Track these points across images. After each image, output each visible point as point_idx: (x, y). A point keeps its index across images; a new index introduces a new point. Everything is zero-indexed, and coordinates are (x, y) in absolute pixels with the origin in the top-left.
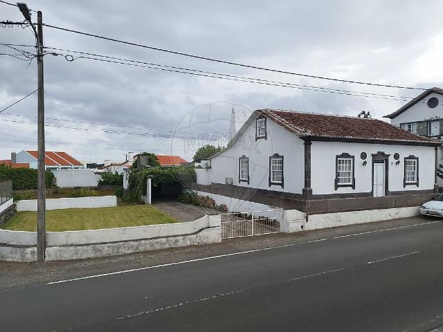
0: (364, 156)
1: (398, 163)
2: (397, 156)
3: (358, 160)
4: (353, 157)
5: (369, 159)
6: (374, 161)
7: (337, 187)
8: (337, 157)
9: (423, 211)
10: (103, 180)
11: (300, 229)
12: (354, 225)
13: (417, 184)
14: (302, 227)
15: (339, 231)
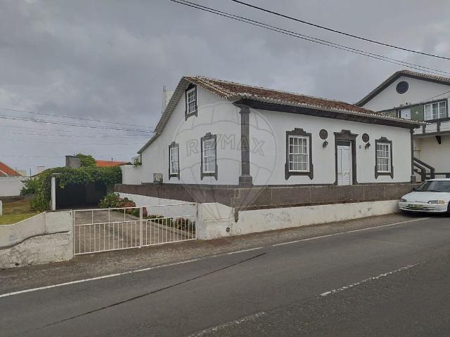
0: (323, 134)
1: (368, 145)
2: (366, 138)
3: (317, 140)
4: (310, 135)
5: (331, 139)
6: (338, 143)
7: (288, 175)
8: (288, 133)
9: (403, 206)
10: (27, 188)
11: (225, 234)
12: (310, 226)
13: (391, 175)
14: (228, 230)
15: (286, 235)
